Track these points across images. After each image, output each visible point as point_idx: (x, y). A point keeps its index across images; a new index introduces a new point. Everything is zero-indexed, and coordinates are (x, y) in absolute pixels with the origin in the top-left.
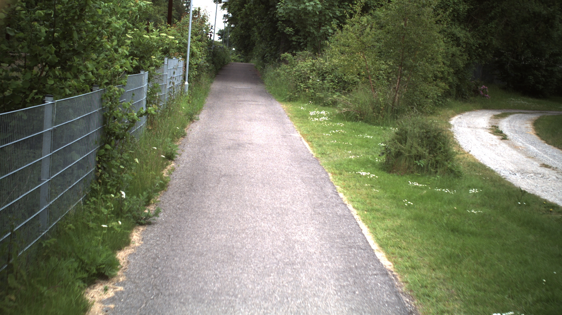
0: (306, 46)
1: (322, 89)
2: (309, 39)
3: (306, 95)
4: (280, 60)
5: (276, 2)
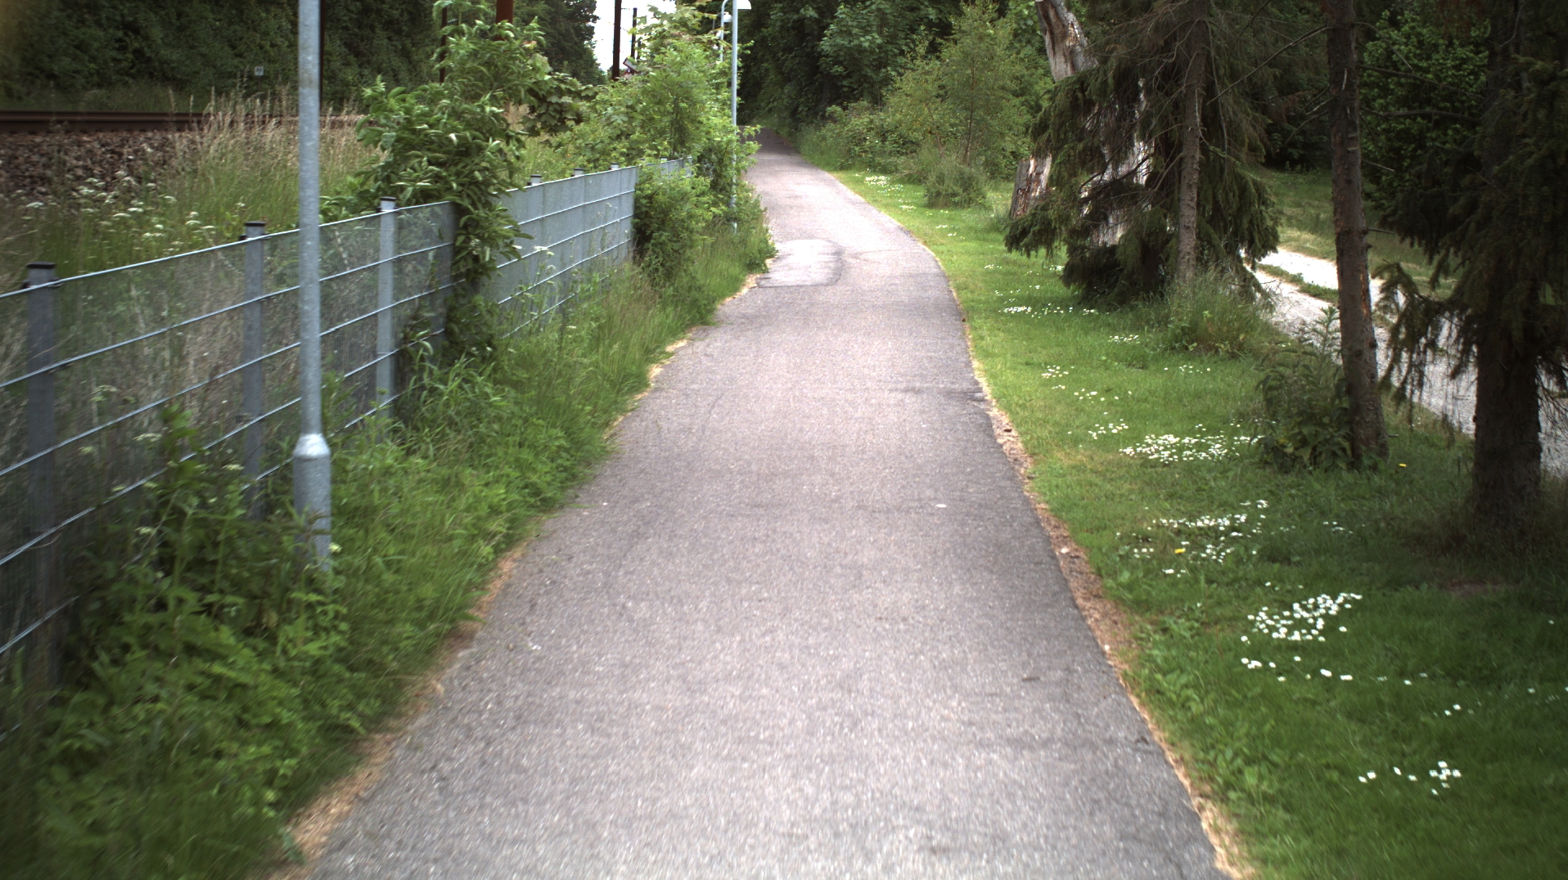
0: (862, 96)
1: (882, 153)
2: (866, 85)
3: (863, 162)
4: (823, 117)
5: (816, 27)
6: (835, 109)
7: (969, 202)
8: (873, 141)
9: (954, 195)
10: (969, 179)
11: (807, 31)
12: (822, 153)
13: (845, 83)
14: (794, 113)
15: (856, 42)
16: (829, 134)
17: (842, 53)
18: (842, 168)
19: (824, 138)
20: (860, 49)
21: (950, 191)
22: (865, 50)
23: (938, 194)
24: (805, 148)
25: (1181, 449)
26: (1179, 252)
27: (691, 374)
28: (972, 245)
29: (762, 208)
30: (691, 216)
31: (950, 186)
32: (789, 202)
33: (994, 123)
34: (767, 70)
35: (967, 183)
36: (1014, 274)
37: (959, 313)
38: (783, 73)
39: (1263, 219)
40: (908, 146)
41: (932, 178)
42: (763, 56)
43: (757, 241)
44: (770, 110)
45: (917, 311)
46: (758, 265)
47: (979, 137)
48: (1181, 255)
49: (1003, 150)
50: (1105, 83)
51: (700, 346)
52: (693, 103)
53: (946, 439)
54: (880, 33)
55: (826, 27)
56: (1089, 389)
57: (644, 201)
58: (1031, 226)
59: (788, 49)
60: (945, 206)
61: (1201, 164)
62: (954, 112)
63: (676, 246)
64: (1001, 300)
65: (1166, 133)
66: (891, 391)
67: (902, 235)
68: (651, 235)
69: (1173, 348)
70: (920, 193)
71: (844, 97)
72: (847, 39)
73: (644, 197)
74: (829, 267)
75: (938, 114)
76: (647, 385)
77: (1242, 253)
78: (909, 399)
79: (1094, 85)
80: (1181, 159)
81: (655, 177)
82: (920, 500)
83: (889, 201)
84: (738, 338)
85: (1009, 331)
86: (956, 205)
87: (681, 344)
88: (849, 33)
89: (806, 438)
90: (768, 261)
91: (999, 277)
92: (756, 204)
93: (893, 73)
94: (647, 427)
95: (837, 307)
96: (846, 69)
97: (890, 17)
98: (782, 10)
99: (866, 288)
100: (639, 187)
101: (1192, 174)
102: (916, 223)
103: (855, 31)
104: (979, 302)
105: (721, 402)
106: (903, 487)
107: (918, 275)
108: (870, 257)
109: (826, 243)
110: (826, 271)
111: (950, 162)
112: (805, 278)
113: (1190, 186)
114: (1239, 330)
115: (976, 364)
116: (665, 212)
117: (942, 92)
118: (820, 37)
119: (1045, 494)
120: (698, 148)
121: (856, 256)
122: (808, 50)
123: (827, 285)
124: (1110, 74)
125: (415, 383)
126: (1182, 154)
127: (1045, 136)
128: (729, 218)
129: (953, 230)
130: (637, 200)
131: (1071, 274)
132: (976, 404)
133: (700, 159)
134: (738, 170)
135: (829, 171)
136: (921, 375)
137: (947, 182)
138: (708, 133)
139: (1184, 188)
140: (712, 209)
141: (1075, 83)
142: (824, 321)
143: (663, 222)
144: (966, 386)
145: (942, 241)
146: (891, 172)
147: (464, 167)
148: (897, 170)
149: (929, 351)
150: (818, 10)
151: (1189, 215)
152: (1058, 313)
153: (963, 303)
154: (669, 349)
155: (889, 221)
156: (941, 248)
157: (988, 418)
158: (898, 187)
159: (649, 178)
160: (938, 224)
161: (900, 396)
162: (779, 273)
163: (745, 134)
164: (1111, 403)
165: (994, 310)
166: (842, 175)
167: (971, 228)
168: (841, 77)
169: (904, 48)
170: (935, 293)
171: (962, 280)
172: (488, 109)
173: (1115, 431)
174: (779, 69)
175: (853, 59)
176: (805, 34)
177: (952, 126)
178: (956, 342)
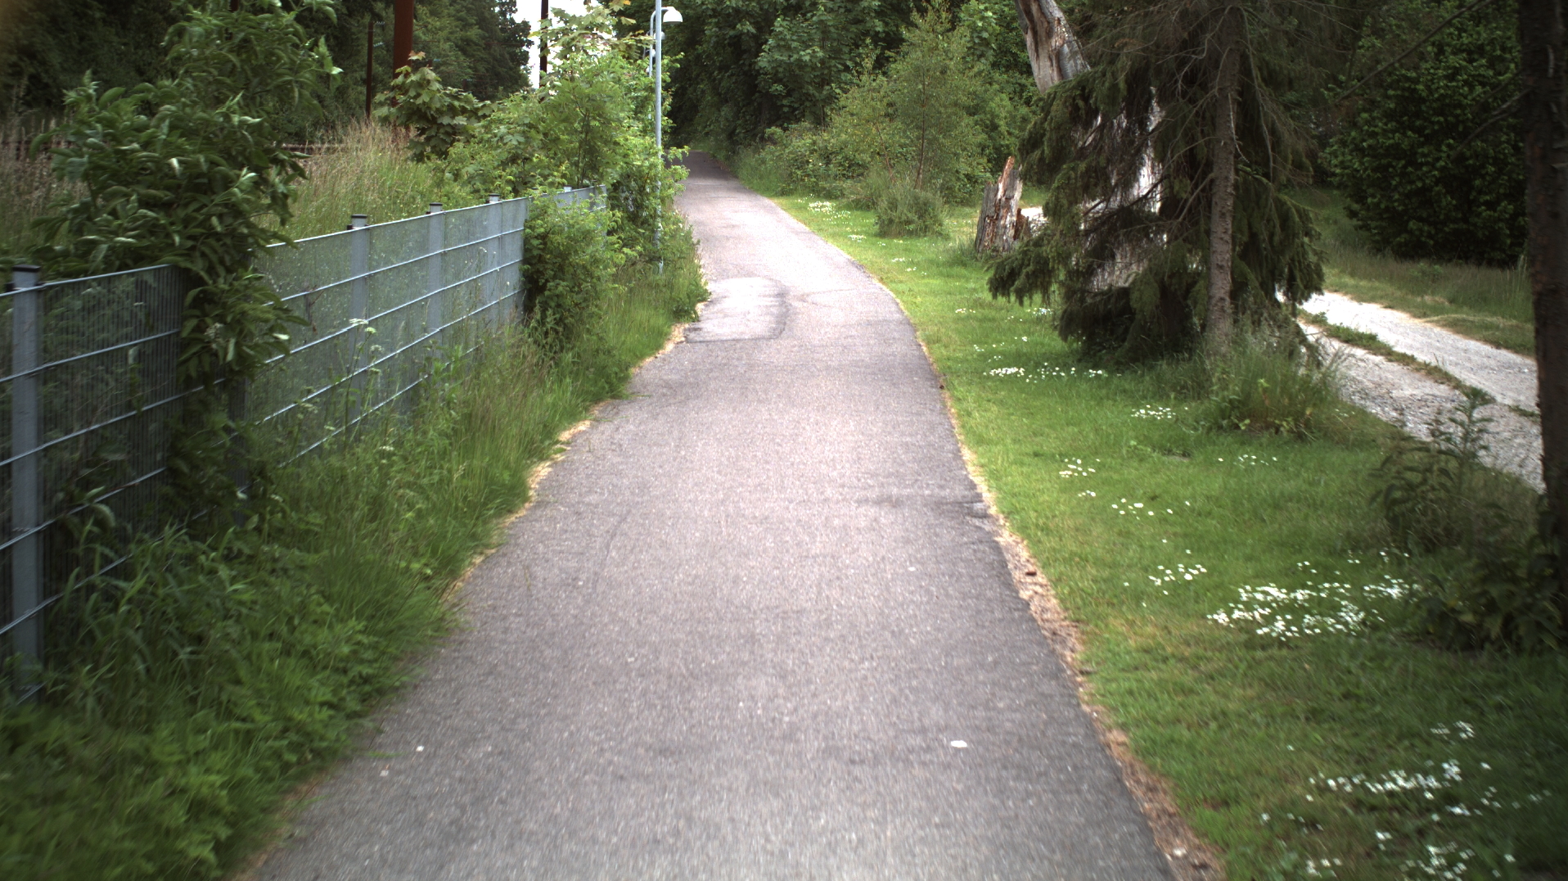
0: (804, 116)
1: (826, 177)
2: (808, 104)
3: (805, 186)
4: (762, 139)
5: (753, 44)
6: (775, 130)
7: (925, 230)
8: (816, 163)
9: (908, 222)
10: (925, 204)
11: (743, 47)
12: (761, 178)
13: (785, 102)
14: (731, 135)
15: (795, 56)
16: (769, 157)
17: (781, 70)
18: (783, 193)
19: (763, 162)
20: (801, 64)
21: (904, 218)
22: (806, 66)
23: (891, 221)
24: (743, 173)
25: (1293, 610)
26: (1210, 298)
27: (588, 476)
28: (936, 283)
29: (695, 240)
30: (596, 261)
31: (904, 212)
32: (725, 232)
33: (947, 142)
34: (703, 92)
35: (923, 210)
36: (993, 320)
37: (935, 377)
38: (720, 94)
39: (1305, 253)
40: (854, 169)
41: (883, 204)
42: (698, 75)
43: (687, 283)
44: (707, 134)
45: (881, 373)
46: (687, 313)
47: (931, 159)
48: (1214, 301)
49: (957, 172)
50: (1114, 87)
51: (606, 428)
52: (607, 122)
53: (947, 595)
54: (822, 47)
55: (766, 42)
56: (1133, 498)
57: (535, 242)
58: (1021, 266)
59: (723, 68)
60: (899, 235)
61: (1236, 187)
62: (905, 132)
63: (577, 298)
64: (983, 357)
65: (1191, 150)
66: (859, 502)
67: (854, 270)
68: (545, 285)
69: (1220, 427)
70: (870, 220)
71: (785, 118)
72: (786, 54)
73: (536, 238)
74: (772, 314)
75: (887, 134)
76: (526, 499)
77: (1280, 297)
78: (886, 517)
79: (1100, 91)
80: (1212, 181)
81: (550, 211)
82: (923, 731)
83: (837, 230)
84: (655, 417)
85: (1001, 403)
86: (911, 233)
87: (583, 426)
88: (788, 48)
89: (743, 595)
90: (700, 306)
91: (976, 324)
92: (688, 237)
93: (838, 91)
94: (514, 575)
95: (782, 370)
96: (786, 86)
97: (832, 30)
98: (717, 25)
99: (816, 342)
100: (528, 225)
101: (1225, 199)
102: (869, 255)
103: (794, 44)
104: (956, 360)
105: (625, 526)
106: (895, 701)
107: (878, 323)
108: (817, 299)
109: (767, 282)
110: (768, 318)
111: (903, 186)
112: (742, 328)
113: (1223, 215)
114: (1305, 403)
115: (967, 454)
116: (564, 256)
117: (890, 111)
118: (759, 50)
119: (1115, 709)
120: (613, 174)
121: (802, 298)
122: (746, 68)
123: (770, 338)
124: (1122, 78)
125: (78, 578)
126: (1211, 176)
127: (1036, 154)
128: (652, 258)
129: (912, 264)
130: (526, 240)
131: (1068, 324)
132: (977, 522)
133: (616, 187)
134: (663, 201)
135: (770, 197)
136: (897, 475)
137: (900, 208)
138: (626, 156)
139: (1216, 216)
140: (625, 250)
141: (1074, 88)
142: (766, 392)
143: (561, 268)
144: (959, 492)
145: (900, 277)
146: (836, 198)
147: (198, 210)
148: (843, 195)
149: (903, 434)
150: (755, 24)
151: (1223, 251)
152: (1059, 376)
153: (937, 360)
154: (565, 436)
155: (838, 253)
156: (901, 287)
157: (997, 548)
158: (846, 214)
159: (542, 212)
160: (893, 256)
161: (873, 511)
162: (714, 323)
163: (671, 157)
164: (1164, 520)
165: (978, 371)
166: (783, 201)
167: (931, 262)
168: (779, 97)
169: (849, 63)
170: (900, 349)
171: (932, 329)
172: (236, 119)
173: (1188, 577)
174: (715, 89)
175: (792, 76)
176: (741, 50)
177: (902, 146)
178: (936, 418)
